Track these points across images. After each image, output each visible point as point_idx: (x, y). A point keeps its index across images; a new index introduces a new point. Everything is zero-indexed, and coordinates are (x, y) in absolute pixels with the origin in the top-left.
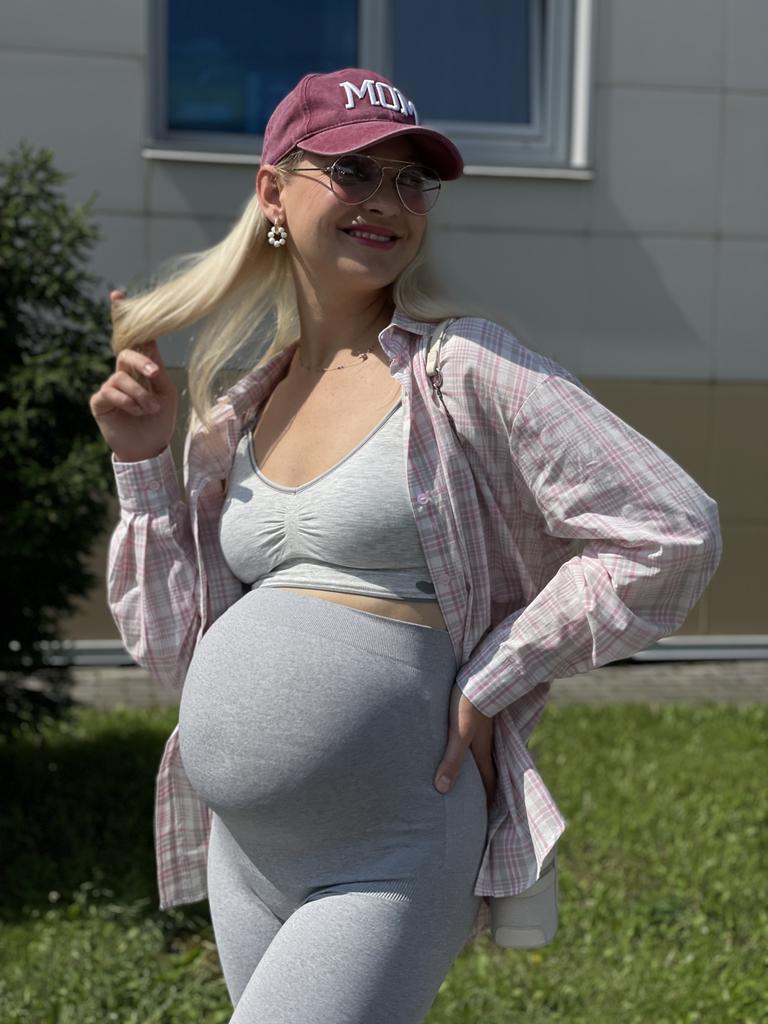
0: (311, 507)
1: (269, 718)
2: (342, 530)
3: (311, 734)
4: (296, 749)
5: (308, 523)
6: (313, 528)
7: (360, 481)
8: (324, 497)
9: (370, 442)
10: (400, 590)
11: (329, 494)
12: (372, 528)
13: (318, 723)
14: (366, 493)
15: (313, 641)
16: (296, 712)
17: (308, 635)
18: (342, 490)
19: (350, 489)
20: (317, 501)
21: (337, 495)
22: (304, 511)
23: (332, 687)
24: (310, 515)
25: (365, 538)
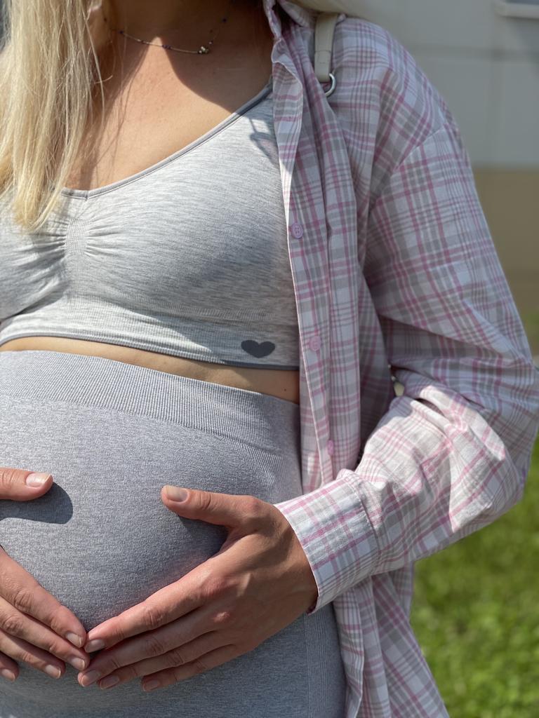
0: (113, 218)
1: (51, 535)
2: (160, 253)
3: (118, 551)
4: (95, 577)
5: (106, 239)
6: (111, 247)
7: (197, 189)
8: (136, 204)
9: (212, 141)
10: (221, 350)
11: (145, 201)
12: (203, 256)
13: (127, 533)
14: (201, 206)
15: (107, 417)
16: (92, 522)
17: (97, 409)
18: (168, 198)
19: (180, 197)
20: (125, 209)
21: (160, 203)
22: (98, 223)
23: (143, 480)
24: (108, 229)
25: (190, 268)
